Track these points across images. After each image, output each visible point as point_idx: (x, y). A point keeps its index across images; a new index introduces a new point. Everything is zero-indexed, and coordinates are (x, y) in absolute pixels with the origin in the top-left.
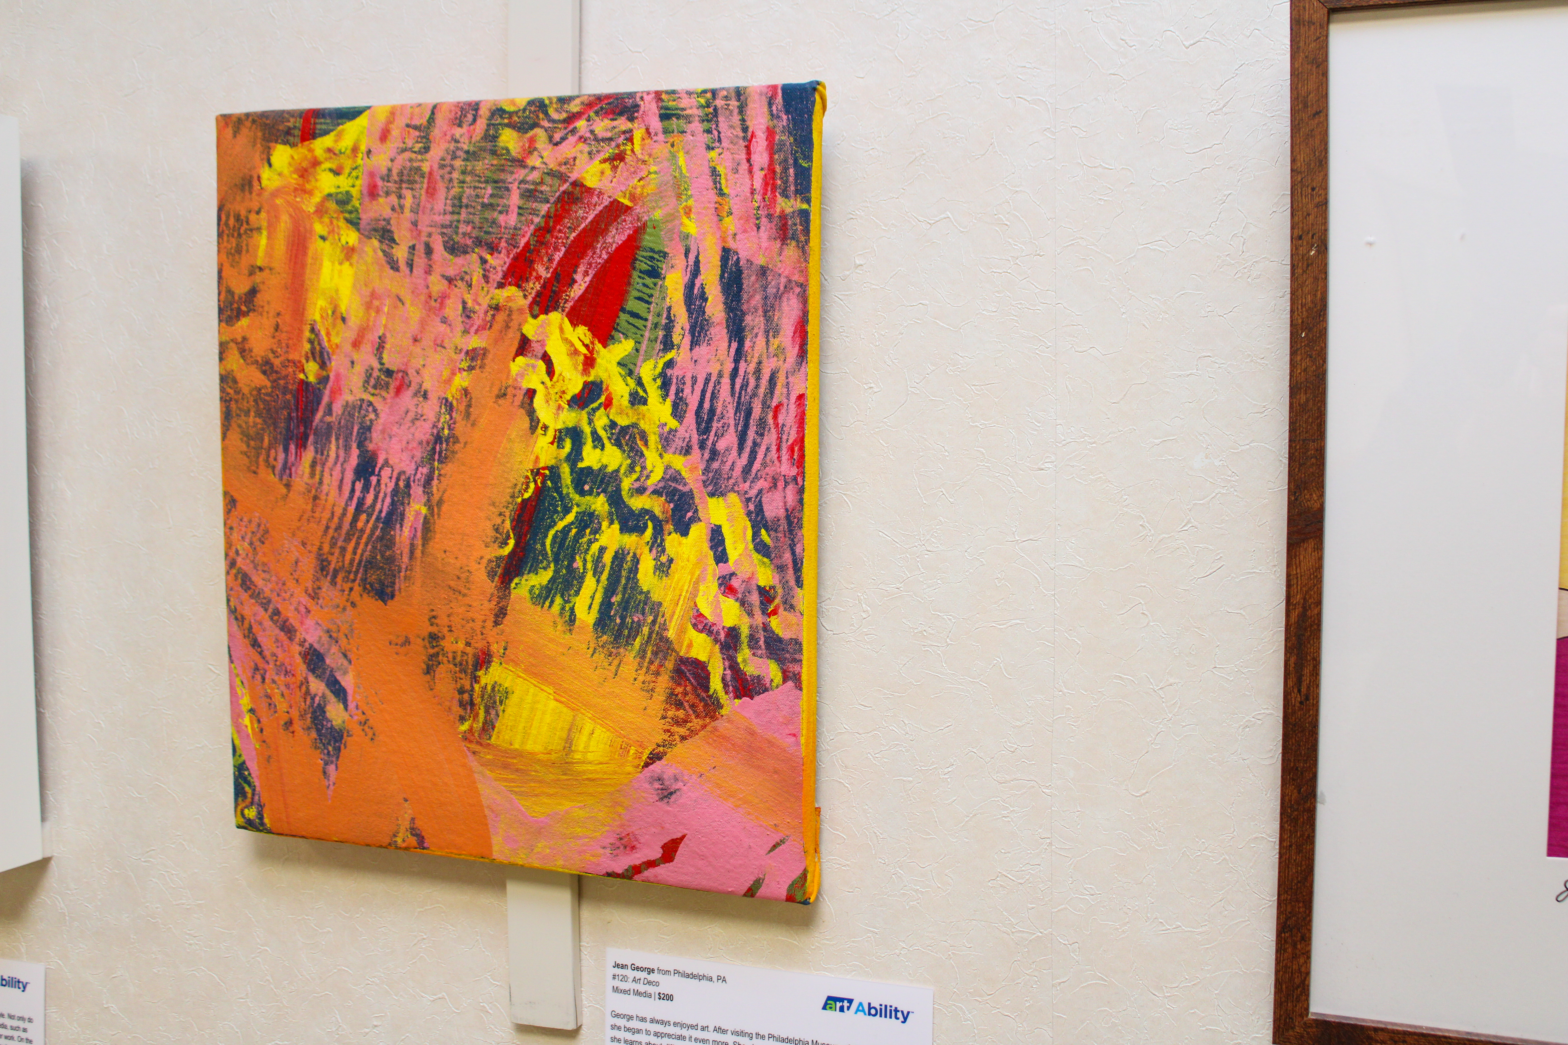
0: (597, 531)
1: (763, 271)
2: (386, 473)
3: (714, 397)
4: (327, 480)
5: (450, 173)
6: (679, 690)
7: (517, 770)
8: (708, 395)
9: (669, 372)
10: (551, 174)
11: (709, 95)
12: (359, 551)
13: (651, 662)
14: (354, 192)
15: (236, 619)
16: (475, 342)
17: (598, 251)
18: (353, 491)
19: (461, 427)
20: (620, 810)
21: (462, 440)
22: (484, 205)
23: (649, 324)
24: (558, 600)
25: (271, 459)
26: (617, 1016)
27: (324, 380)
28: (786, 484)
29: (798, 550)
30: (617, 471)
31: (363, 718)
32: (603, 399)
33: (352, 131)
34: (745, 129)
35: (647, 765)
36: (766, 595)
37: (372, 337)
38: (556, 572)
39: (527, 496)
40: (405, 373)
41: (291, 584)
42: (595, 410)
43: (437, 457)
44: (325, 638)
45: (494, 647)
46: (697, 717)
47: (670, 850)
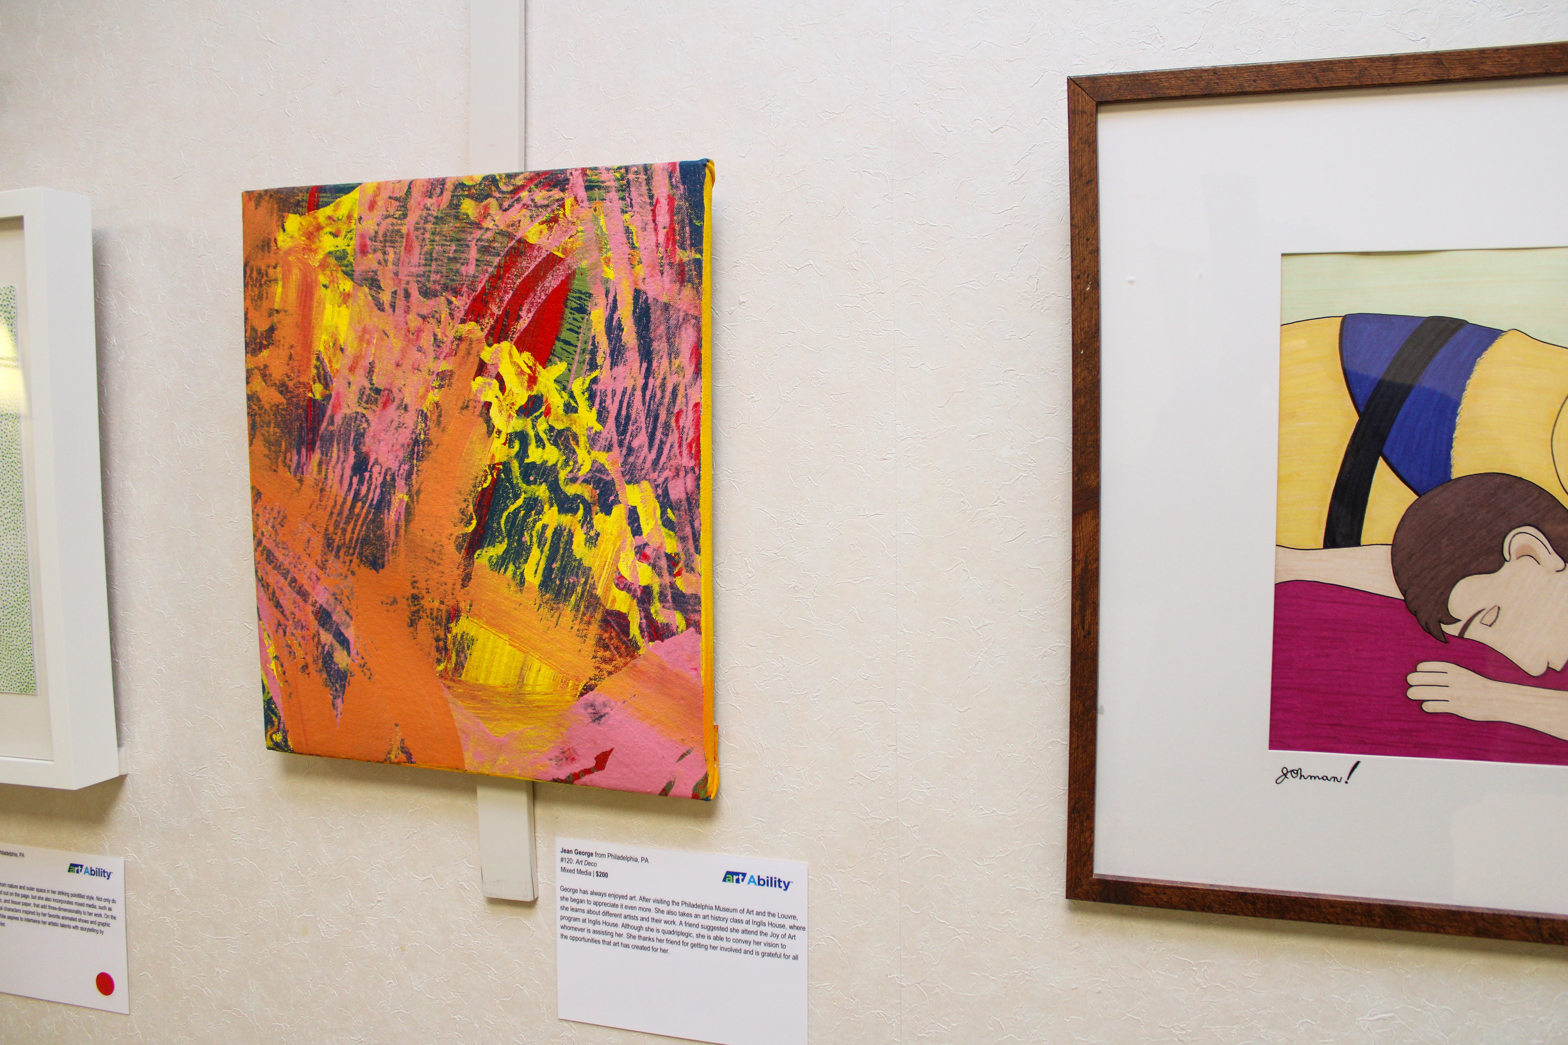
0: (540, 512)
1: (666, 307)
2: (377, 469)
3: (629, 405)
4: (331, 476)
5: (423, 234)
6: (606, 635)
7: (482, 700)
8: (625, 405)
9: (594, 387)
10: (501, 233)
11: (623, 171)
12: (357, 531)
13: (584, 614)
14: (349, 250)
15: (263, 586)
16: (444, 366)
17: (538, 293)
18: (351, 484)
19: (434, 433)
20: (563, 730)
21: (435, 443)
22: (449, 259)
23: (578, 350)
24: (511, 567)
25: (288, 460)
26: (565, 890)
27: (327, 398)
28: (686, 473)
29: (696, 524)
30: (555, 465)
31: (362, 662)
32: (543, 409)
33: (347, 202)
34: (651, 197)
35: (582, 694)
36: (672, 560)
37: (364, 363)
38: (509, 545)
39: (485, 486)
40: (390, 391)
41: (304, 558)
42: (537, 418)
43: (415, 456)
44: (332, 601)
45: (462, 605)
46: (620, 656)
47: (602, 761)
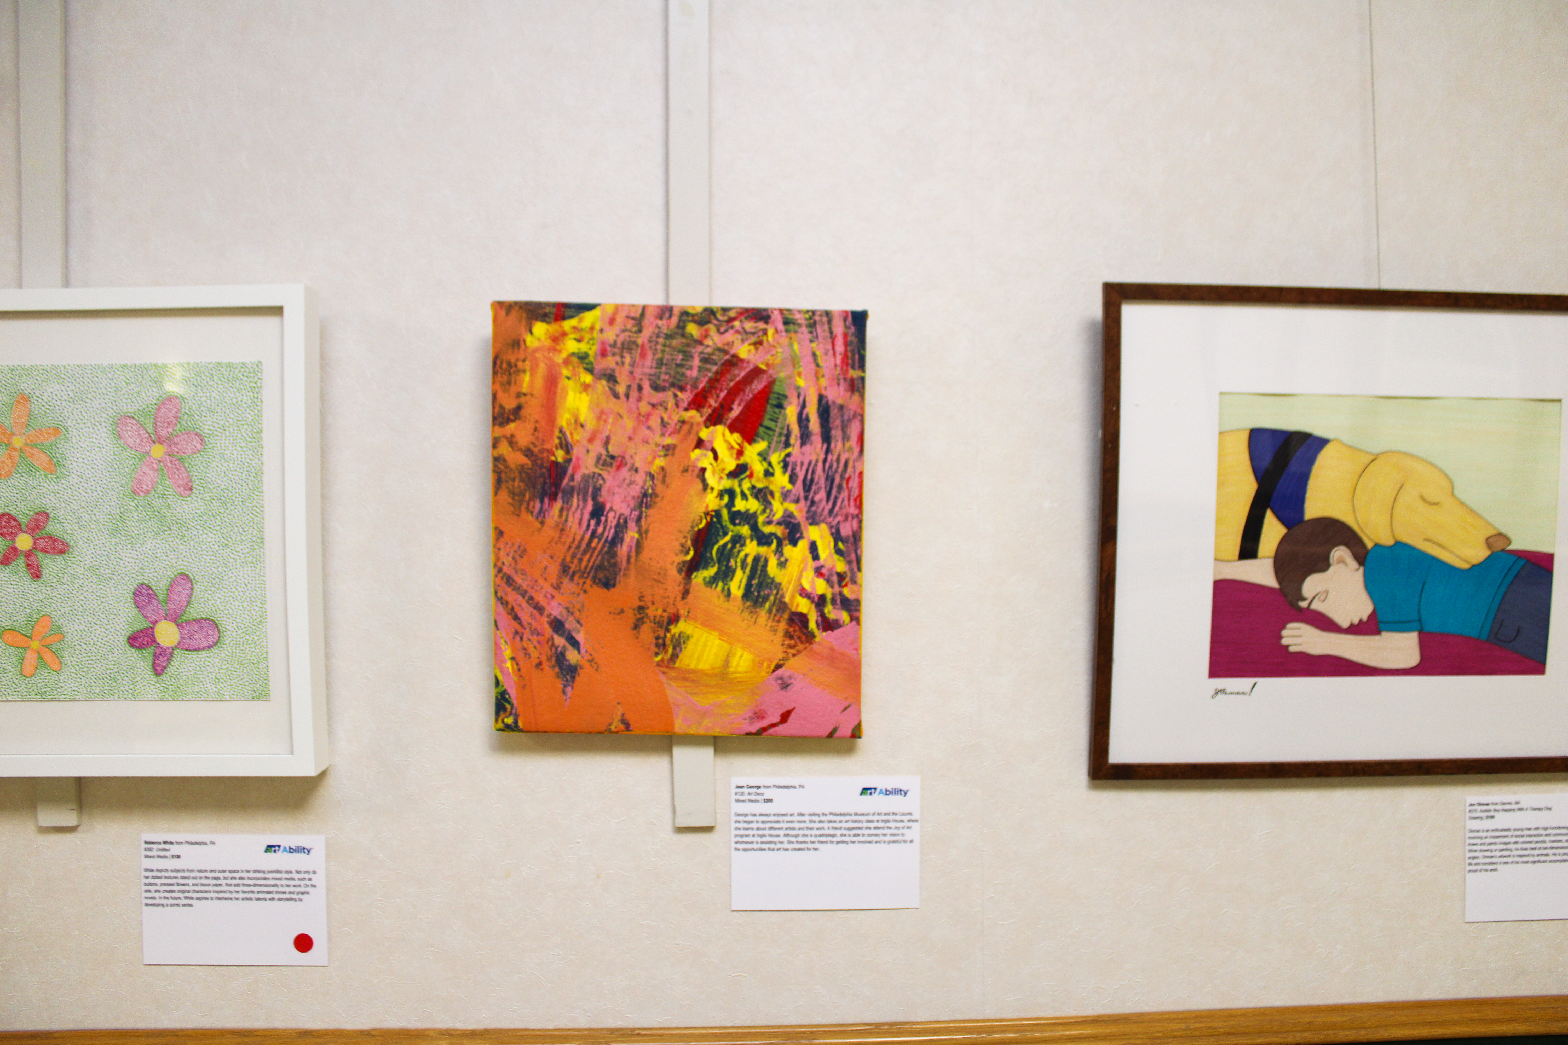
0: (743, 545)
1: (841, 408)
2: (611, 515)
3: (813, 472)
4: (570, 519)
5: (655, 345)
6: (791, 629)
7: (692, 681)
8: (810, 472)
9: (788, 459)
10: (719, 350)
11: (811, 314)
12: (592, 560)
13: (775, 615)
14: (591, 353)
15: (502, 603)
16: (668, 441)
17: (747, 393)
18: (589, 525)
19: (660, 488)
20: (757, 697)
21: (660, 496)
22: (677, 365)
23: (777, 434)
24: (721, 584)
25: (531, 508)
26: (739, 815)
27: (568, 461)
28: (853, 518)
29: (859, 552)
30: (755, 513)
31: (590, 658)
32: (748, 473)
33: (590, 317)
34: (831, 333)
35: (774, 671)
36: (841, 577)
37: (603, 436)
38: (719, 568)
39: (701, 526)
40: (623, 458)
41: (541, 582)
42: (742, 479)
43: (644, 505)
44: (564, 612)
45: (682, 612)
46: (802, 643)
47: (785, 717)
